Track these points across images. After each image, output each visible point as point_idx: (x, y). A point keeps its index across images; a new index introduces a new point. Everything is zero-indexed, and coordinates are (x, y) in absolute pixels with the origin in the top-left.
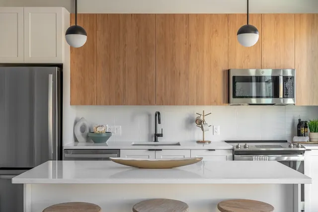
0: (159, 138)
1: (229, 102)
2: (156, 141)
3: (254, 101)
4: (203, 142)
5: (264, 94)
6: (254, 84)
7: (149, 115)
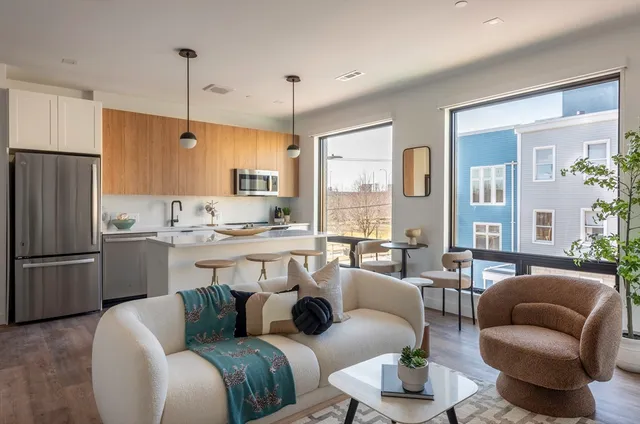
0: (175, 224)
1: (235, 193)
2: (172, 225)
3: (247, 193)
4: (212, 225)
5: (257, 188)
6: (248, 181)
7: (165, 204)
